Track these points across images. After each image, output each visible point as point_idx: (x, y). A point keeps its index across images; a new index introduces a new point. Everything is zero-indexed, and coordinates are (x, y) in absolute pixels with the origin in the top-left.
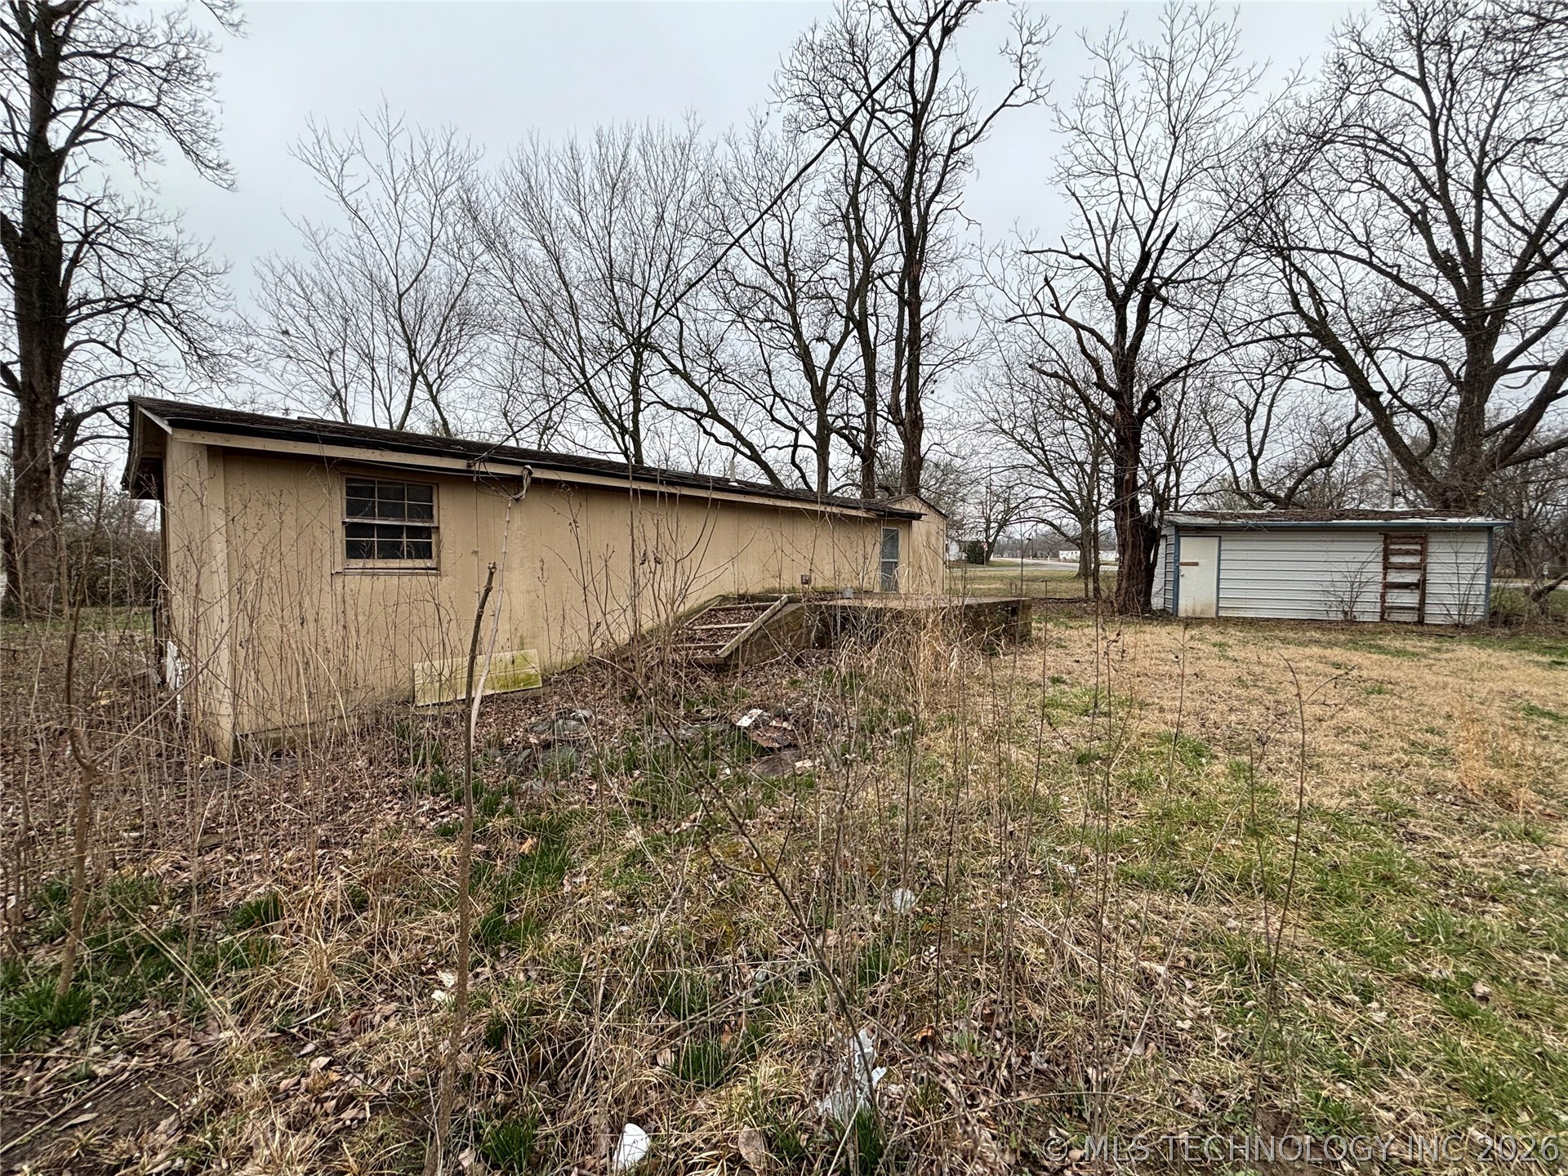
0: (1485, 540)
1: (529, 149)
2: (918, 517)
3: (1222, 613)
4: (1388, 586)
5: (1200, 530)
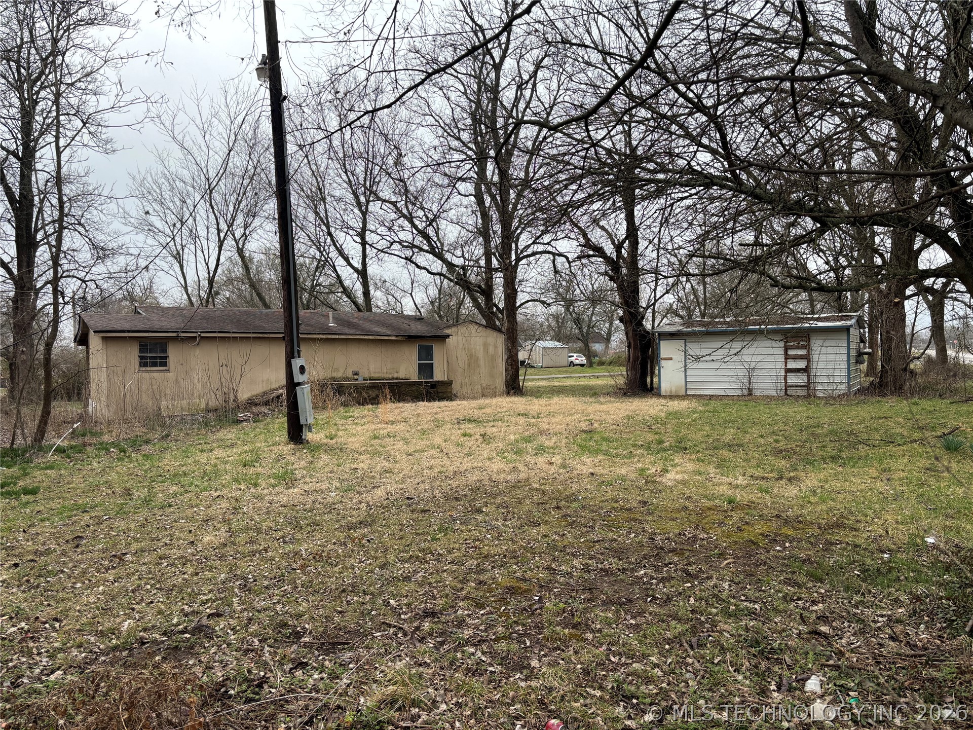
0: (845, 337)
2: (448, 336)
3: (689, 392)
4: (788, 371)
5: (672, 336)
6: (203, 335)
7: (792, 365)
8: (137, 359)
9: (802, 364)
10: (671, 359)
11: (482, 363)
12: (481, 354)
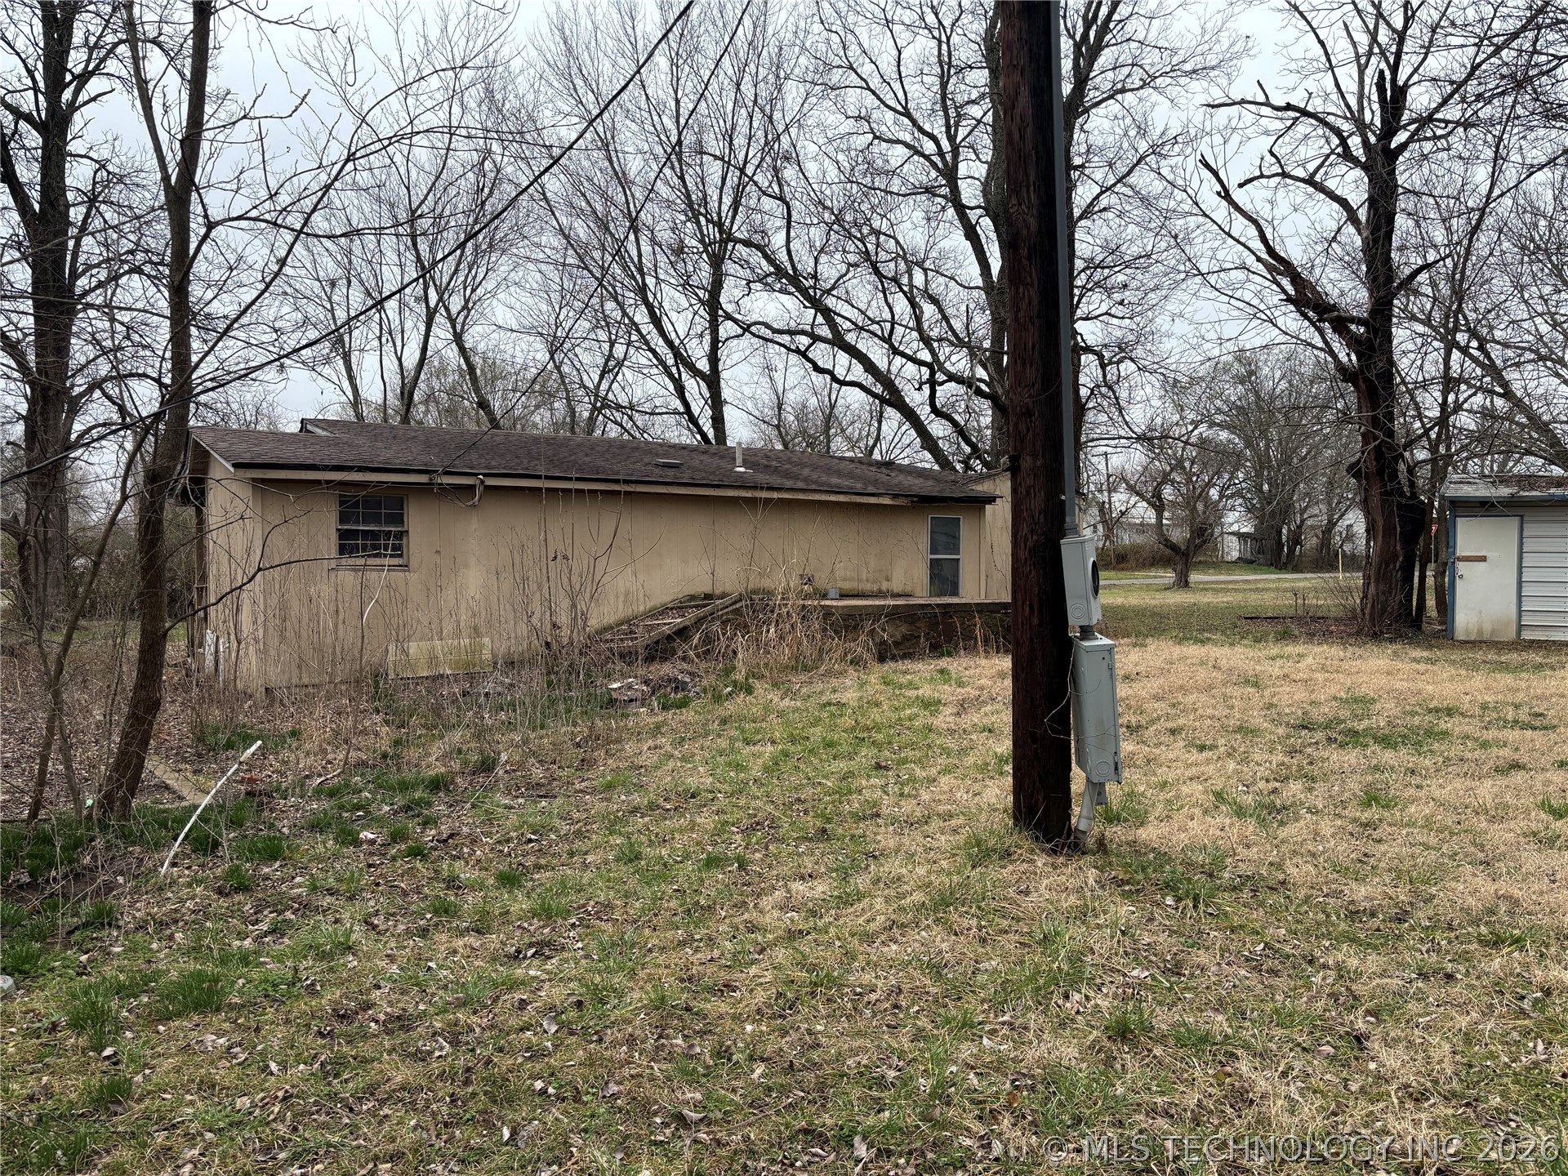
2: (992, 500)
3: (1528, 635)
5: (1484, 508)
6: (490, 482)
8: (334, 536)
10: (1483, 559)
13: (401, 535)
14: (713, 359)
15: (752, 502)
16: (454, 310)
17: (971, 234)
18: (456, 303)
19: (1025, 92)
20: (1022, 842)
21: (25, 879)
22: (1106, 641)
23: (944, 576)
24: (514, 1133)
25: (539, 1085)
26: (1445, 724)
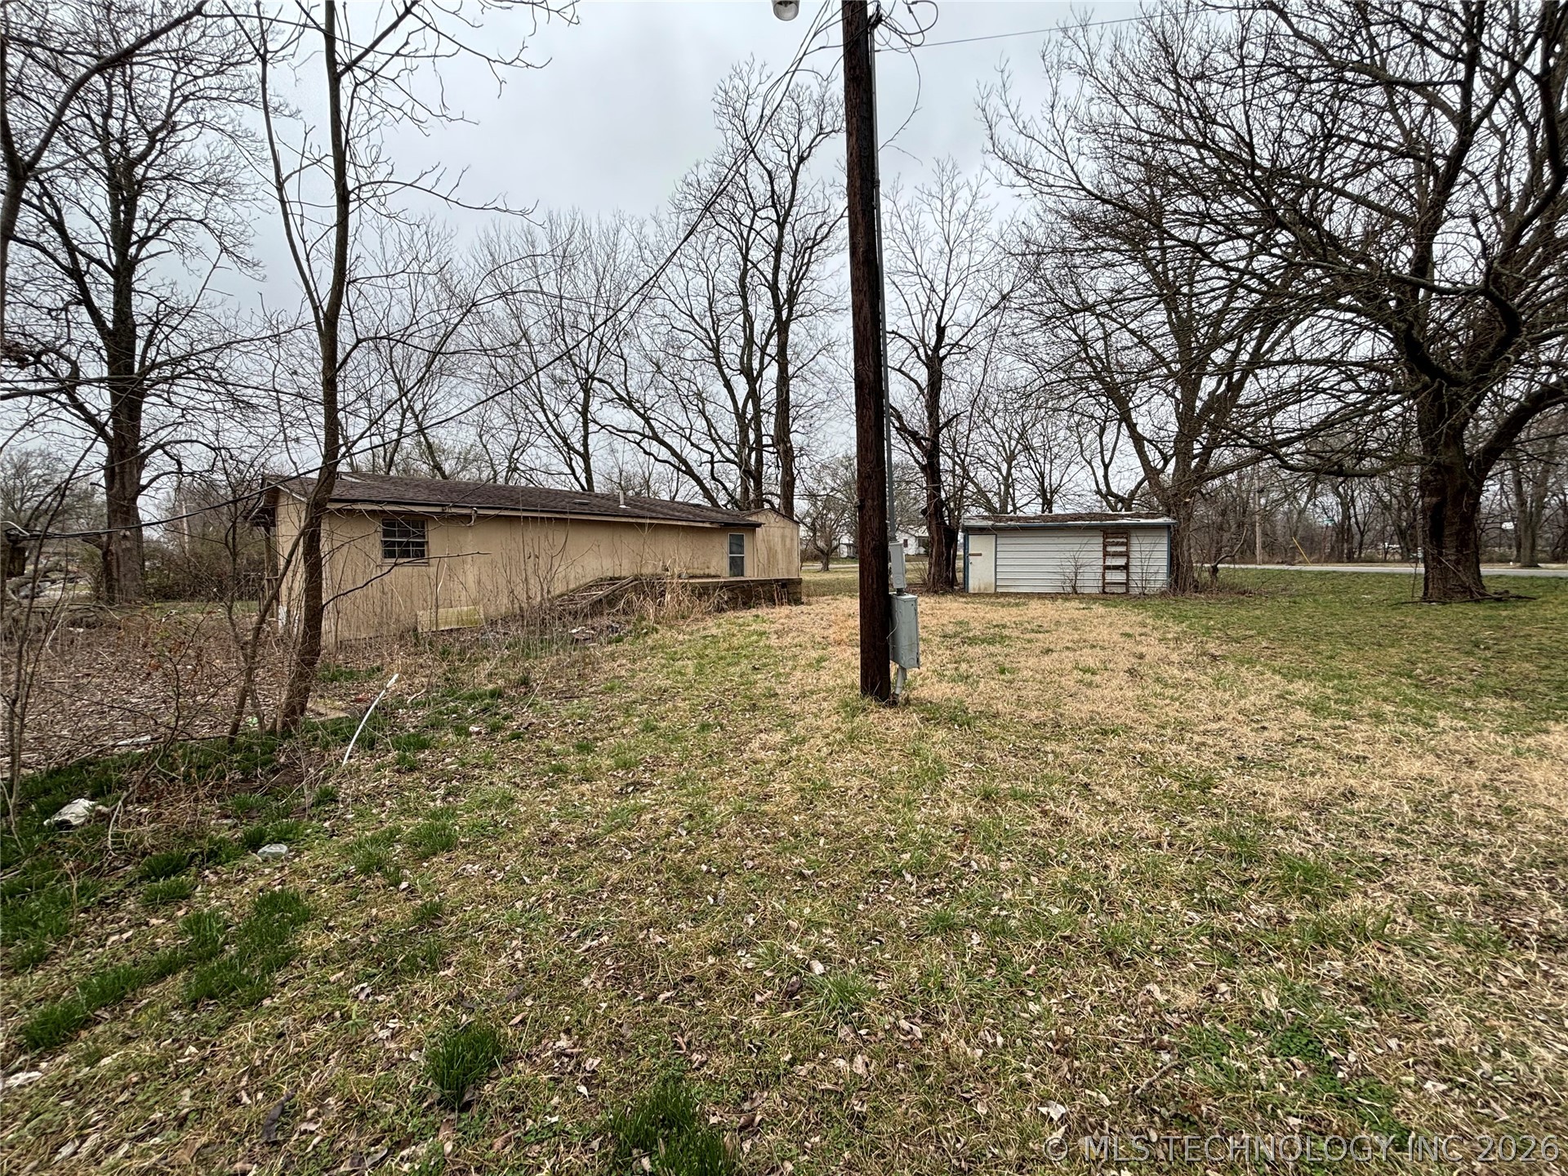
0: (1166, 534)
1: (493, 234)
2: (759, 525)
3: (999, 590)
4: (1107, 568)
5: (981, 531)
6: (480, 512)
7: (1111, 562)
8: (378, 544)
9: (1121, 562)
10: (981, 555)
11: (780, 556)
12: (779, 548)
13: (422, 544)
14: (585, 445)
15: (642, 525)
16: (417, 410)
17: (728, 384)
18: (418, 406)
19: (866, 305)
20: (869, 702)
21: (238, 776)
22: (911, 596)
23: (737, 565)
24: (715, 899)
25: (704, 868)
26: (1006, 632)
